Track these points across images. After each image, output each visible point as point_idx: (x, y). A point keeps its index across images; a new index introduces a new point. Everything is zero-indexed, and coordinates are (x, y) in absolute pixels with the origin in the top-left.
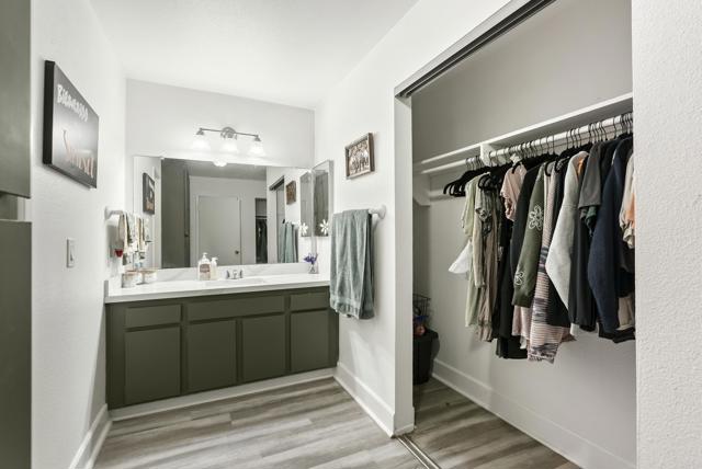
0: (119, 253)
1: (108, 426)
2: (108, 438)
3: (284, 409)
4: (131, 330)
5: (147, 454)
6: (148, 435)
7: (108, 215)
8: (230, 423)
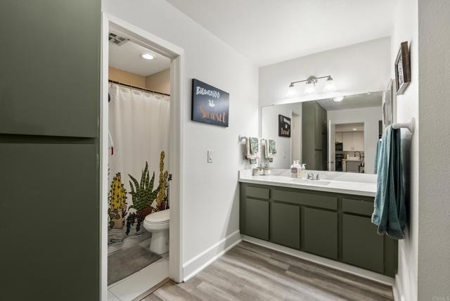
0: (246, 158)
1: (240, 241)
2: (236, 246)
3: (324, 284)
4: (249, 197)
5: (242, 261)
6: (249, 253)
7: (240, 139)
8: (285, 270)
